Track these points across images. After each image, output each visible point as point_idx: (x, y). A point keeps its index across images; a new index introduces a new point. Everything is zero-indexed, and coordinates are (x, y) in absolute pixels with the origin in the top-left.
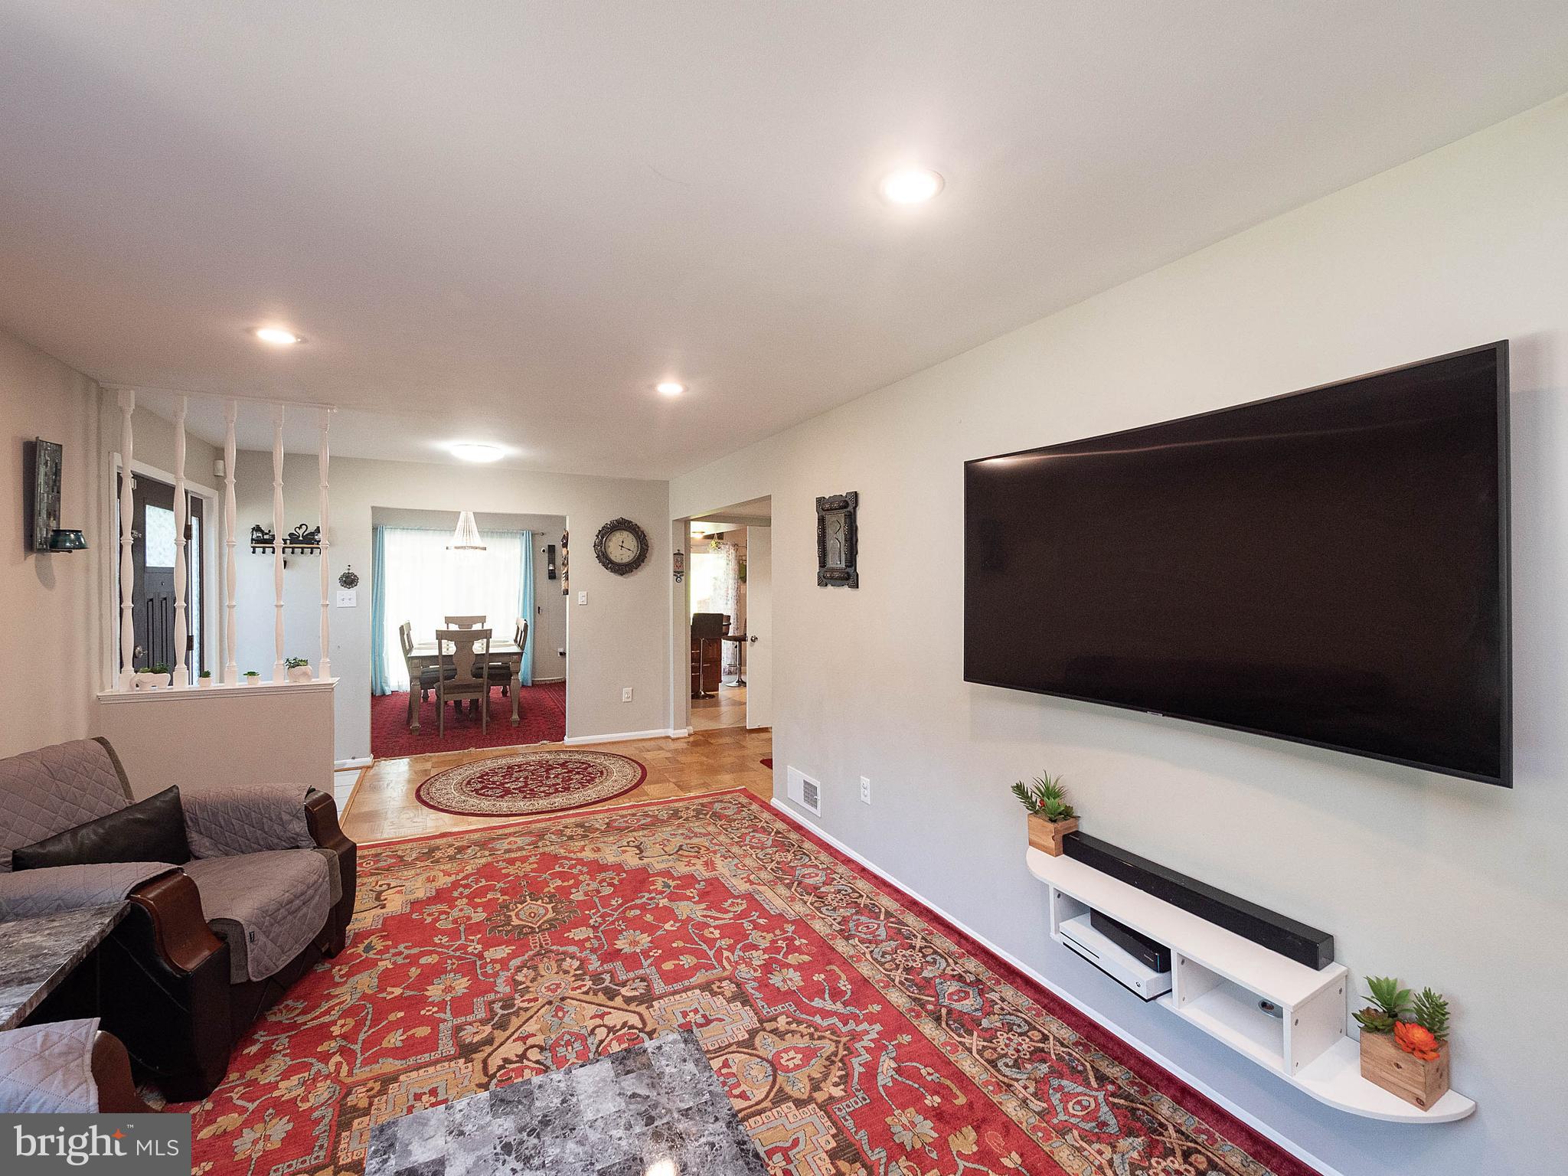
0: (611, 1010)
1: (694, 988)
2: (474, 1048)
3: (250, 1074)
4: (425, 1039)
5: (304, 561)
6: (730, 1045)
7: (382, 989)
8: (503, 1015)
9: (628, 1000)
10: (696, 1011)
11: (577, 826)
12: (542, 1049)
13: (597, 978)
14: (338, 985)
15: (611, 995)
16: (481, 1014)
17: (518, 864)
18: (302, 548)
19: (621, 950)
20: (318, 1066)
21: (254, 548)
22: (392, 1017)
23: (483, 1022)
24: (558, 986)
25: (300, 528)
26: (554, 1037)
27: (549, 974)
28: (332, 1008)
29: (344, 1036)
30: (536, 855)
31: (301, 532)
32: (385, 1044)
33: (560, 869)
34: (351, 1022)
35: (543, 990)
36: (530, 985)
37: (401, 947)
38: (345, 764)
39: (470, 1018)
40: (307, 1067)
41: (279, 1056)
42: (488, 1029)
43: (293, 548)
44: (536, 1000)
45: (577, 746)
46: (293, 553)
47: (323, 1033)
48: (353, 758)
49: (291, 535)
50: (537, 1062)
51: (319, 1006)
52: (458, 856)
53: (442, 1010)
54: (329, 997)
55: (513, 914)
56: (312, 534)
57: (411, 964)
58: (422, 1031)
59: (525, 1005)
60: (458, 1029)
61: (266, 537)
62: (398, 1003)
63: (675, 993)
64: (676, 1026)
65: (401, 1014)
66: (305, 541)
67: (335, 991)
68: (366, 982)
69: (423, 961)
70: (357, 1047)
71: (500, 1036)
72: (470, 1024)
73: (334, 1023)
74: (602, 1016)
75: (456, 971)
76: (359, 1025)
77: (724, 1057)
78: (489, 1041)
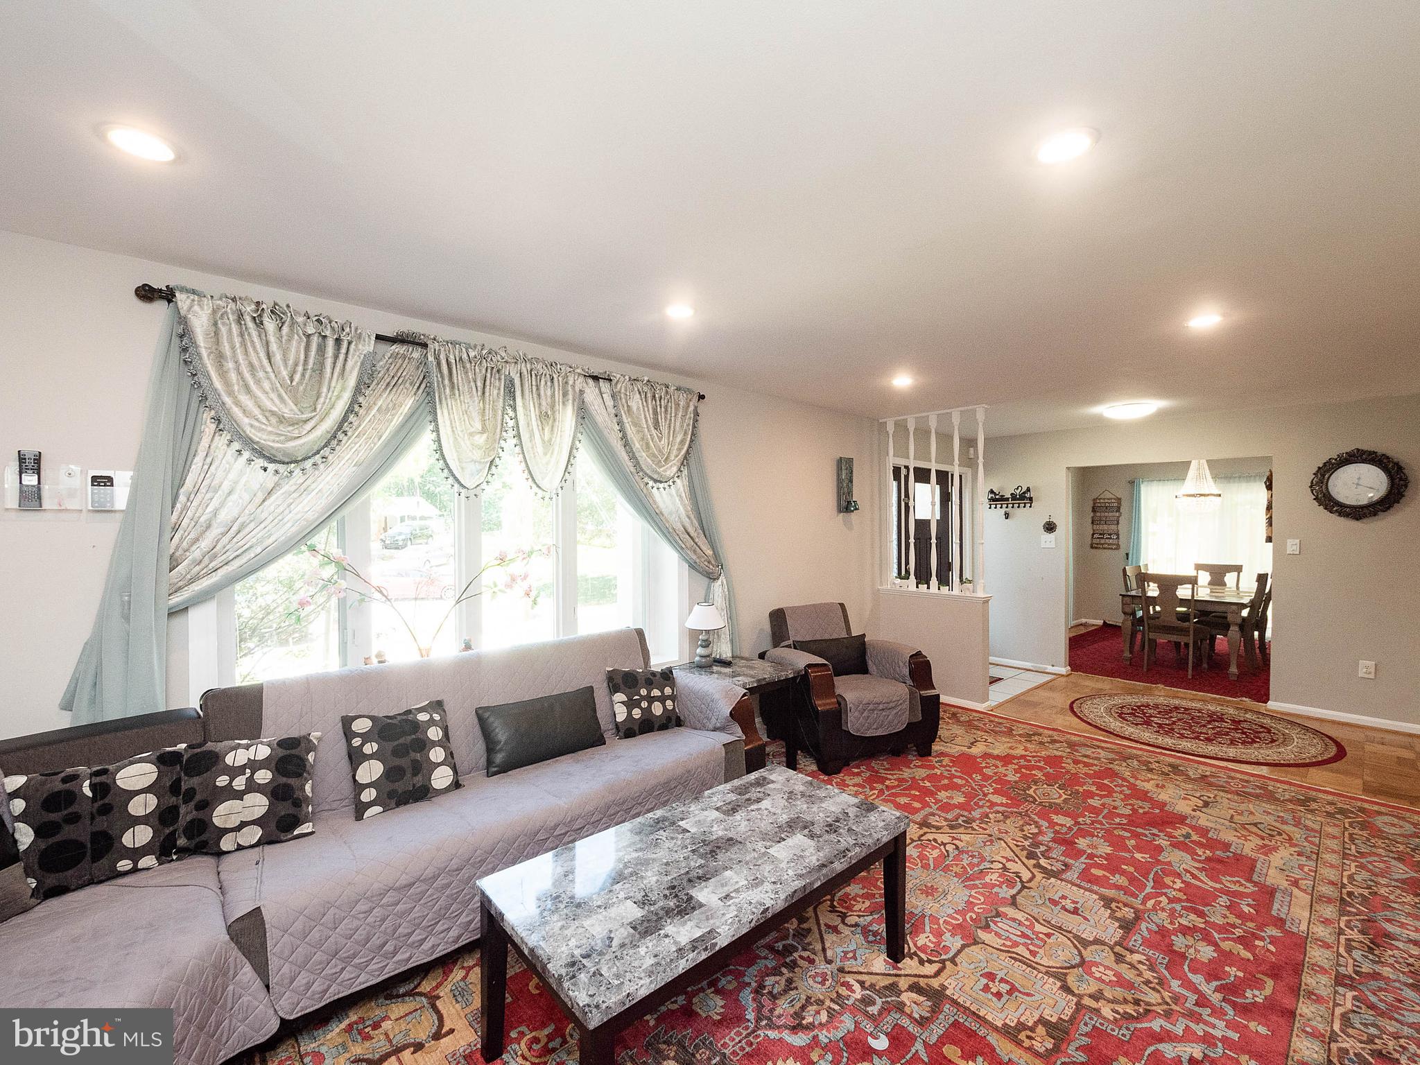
0: (1019, 862)
1: (1096, 893)
2: (929, 826)
3: (846, 778)
4: (914, 808)
5: (1021, 513)
6: (1070, 932)
7: (923, 780)
8: (959, 824)
9: (1038, 866)
10: (1074, 902)
11: (1170, 765)
12: (957, 848)
13: (1036, 844)
14: (909, 767)
15: (1031, 856)
16: (950, 816)
17: (1081, 766)
18: (1019, 504)
19: (1076, 843)
20: (868, 790)
21: (990, 505)
22: (913, 792)
23: (946, 820)
24: (1007, 832)
25: (1017, 489)
26: (970, 848)
27: (1011, 825)
28: (895, 774)
29: (887, 786)
30: (1101, 767)
31: (1018, 492)
32: (897, 799)
33: (1108, 783)
34: (896, 783)
35: (996, 828)
36: (992, 821)
37: (953, 769)
38: (1046, 668)
39: (943, 814)
40: (864, 787)
41: (860, 778)
42: (945, 823)
43: (1013, 504)
44: (985, 829)
45: (1282, 713)
46: (1013, 507)
47: (882, 780)
48: (1053, 666)
49: (1012, 494)
50: (947, 851)
51: (893, 770)
52: (1047, 744)
53: (935, 804)
54: (901, 770)
55: (1034, 787)
56: (1024, 493)
57: (947, 778)
58: (917, 805)
59: (977, 828)
60: (933, 815)
61: (997, 497)
62: (920, 789)
63: (1079, 886)
64: (1047, 897)
65: (917, 793)
66: (1023, 498)
67: (904, 769)
68: (922, 773)
69: (955, 780)
70: (887, 793)
71: (947, 830)
72: (940, 817)
73: (890, 780)
74: (1008, 860)
75: (963, 793)
76: (898, 786)
77: (1052, 932)
78: (938, 828)
